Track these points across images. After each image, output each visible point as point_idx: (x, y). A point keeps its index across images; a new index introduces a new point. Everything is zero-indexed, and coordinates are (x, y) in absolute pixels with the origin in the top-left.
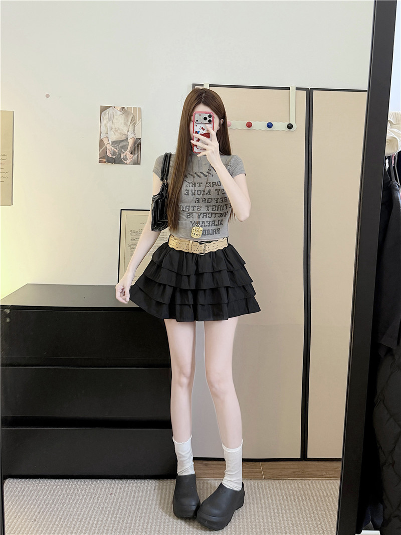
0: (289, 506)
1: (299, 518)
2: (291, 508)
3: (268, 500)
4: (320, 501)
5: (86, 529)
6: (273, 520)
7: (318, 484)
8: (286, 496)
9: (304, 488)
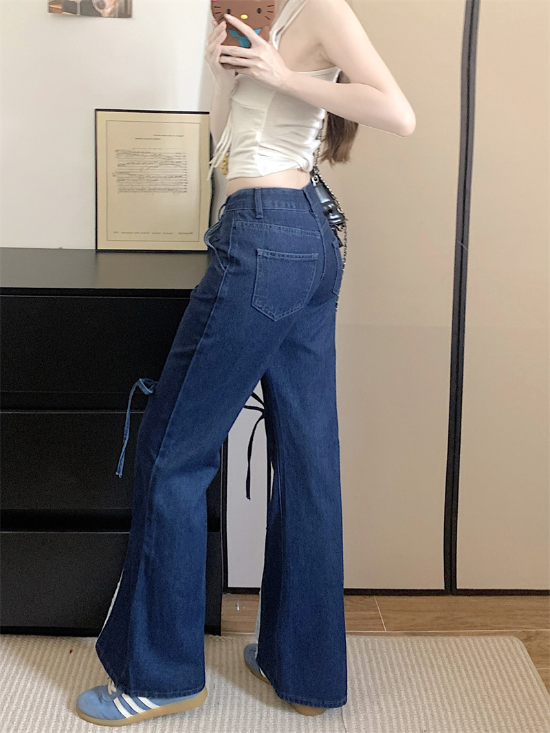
5: (42, 724)
9: (449, 650)
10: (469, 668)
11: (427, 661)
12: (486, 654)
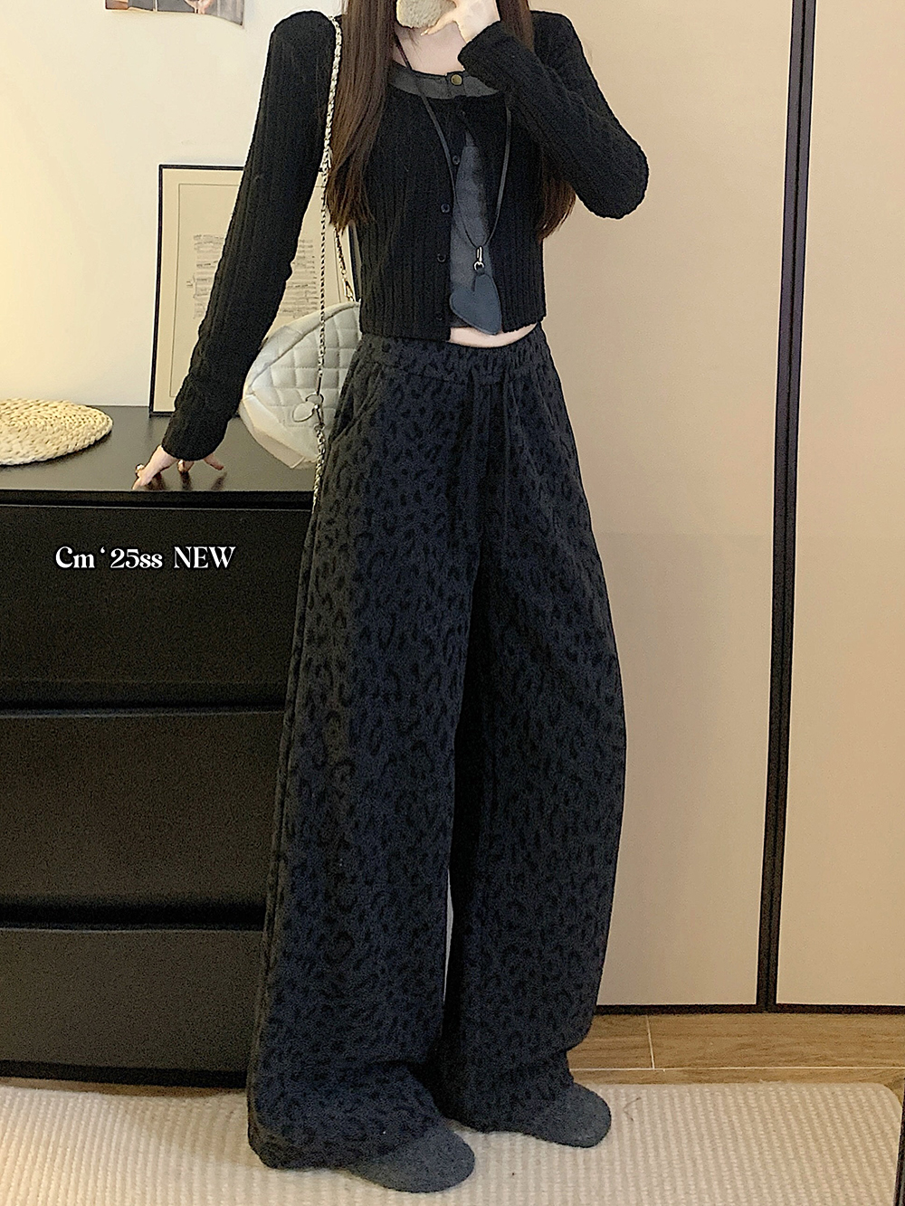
0: (718, 1167)
4: (814, 1153)
8: (711, 1135)
10: (799, 1142)
11: (726, 1128)
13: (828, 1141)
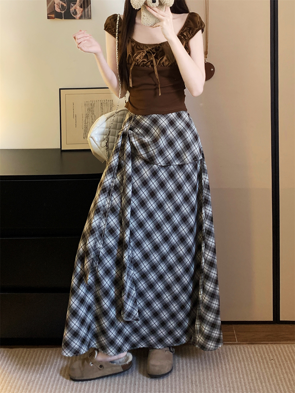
1: (257, 383)
2: (249, 373)
3: (225, 365)
4: (278, 366)
6: (231, 385)
7: (276, 349)
9: (262, 352)
12: (283, 354)
13: (283, 361)
